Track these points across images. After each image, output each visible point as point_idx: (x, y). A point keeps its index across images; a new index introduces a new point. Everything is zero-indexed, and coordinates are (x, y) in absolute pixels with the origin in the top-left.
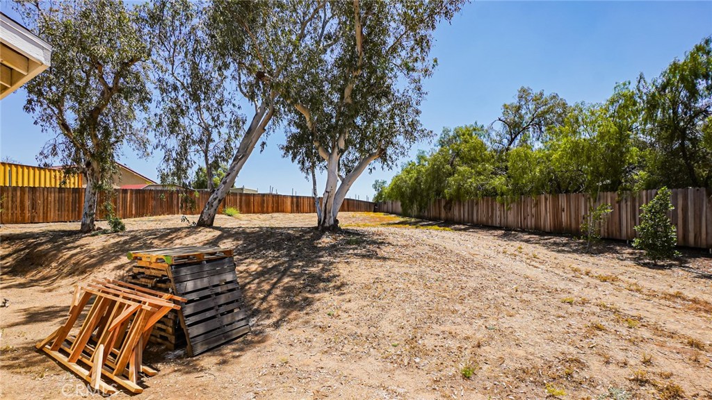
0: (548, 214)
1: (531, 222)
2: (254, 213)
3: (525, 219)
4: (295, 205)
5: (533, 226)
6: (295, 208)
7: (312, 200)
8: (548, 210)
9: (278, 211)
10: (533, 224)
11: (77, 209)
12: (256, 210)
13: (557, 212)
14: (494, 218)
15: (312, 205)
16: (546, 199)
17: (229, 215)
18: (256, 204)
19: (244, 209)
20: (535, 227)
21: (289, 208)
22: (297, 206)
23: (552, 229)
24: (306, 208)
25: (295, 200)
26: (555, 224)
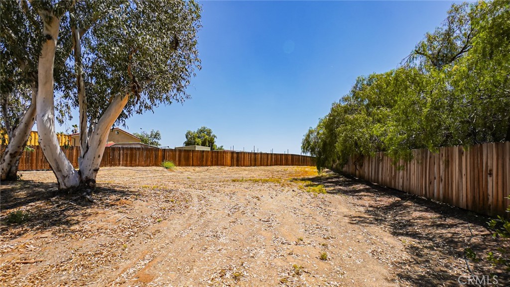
0: (464, 179)
1: (438, 189)
2: (192, 166)
3: (430, 183)
4: (235, 160)
5: (441, 196)
6: (235, 162)
7: (253, 156)
8: (464, 172)
9: (217, 164)
10: (441, 192)
11: (30, 161)
12: (195, 163)
13: (478, 176)
14: (397, 180)
15: (253, 160)
16: (461, 153)
17: (166, 168)
18: (195, 158)
19: (183, 161)
20: (444, 197)
21: (229, 161)
22: (238, 161)
23: (470, 205)
24: (247, 161)
25: (235, 155)
26: (474, 197)
